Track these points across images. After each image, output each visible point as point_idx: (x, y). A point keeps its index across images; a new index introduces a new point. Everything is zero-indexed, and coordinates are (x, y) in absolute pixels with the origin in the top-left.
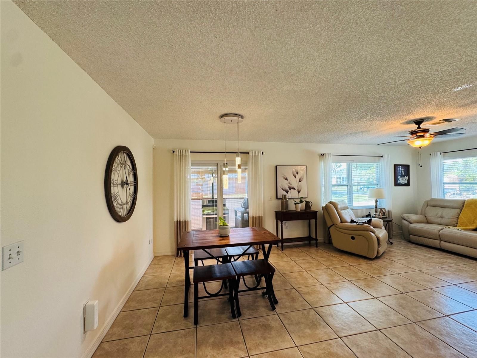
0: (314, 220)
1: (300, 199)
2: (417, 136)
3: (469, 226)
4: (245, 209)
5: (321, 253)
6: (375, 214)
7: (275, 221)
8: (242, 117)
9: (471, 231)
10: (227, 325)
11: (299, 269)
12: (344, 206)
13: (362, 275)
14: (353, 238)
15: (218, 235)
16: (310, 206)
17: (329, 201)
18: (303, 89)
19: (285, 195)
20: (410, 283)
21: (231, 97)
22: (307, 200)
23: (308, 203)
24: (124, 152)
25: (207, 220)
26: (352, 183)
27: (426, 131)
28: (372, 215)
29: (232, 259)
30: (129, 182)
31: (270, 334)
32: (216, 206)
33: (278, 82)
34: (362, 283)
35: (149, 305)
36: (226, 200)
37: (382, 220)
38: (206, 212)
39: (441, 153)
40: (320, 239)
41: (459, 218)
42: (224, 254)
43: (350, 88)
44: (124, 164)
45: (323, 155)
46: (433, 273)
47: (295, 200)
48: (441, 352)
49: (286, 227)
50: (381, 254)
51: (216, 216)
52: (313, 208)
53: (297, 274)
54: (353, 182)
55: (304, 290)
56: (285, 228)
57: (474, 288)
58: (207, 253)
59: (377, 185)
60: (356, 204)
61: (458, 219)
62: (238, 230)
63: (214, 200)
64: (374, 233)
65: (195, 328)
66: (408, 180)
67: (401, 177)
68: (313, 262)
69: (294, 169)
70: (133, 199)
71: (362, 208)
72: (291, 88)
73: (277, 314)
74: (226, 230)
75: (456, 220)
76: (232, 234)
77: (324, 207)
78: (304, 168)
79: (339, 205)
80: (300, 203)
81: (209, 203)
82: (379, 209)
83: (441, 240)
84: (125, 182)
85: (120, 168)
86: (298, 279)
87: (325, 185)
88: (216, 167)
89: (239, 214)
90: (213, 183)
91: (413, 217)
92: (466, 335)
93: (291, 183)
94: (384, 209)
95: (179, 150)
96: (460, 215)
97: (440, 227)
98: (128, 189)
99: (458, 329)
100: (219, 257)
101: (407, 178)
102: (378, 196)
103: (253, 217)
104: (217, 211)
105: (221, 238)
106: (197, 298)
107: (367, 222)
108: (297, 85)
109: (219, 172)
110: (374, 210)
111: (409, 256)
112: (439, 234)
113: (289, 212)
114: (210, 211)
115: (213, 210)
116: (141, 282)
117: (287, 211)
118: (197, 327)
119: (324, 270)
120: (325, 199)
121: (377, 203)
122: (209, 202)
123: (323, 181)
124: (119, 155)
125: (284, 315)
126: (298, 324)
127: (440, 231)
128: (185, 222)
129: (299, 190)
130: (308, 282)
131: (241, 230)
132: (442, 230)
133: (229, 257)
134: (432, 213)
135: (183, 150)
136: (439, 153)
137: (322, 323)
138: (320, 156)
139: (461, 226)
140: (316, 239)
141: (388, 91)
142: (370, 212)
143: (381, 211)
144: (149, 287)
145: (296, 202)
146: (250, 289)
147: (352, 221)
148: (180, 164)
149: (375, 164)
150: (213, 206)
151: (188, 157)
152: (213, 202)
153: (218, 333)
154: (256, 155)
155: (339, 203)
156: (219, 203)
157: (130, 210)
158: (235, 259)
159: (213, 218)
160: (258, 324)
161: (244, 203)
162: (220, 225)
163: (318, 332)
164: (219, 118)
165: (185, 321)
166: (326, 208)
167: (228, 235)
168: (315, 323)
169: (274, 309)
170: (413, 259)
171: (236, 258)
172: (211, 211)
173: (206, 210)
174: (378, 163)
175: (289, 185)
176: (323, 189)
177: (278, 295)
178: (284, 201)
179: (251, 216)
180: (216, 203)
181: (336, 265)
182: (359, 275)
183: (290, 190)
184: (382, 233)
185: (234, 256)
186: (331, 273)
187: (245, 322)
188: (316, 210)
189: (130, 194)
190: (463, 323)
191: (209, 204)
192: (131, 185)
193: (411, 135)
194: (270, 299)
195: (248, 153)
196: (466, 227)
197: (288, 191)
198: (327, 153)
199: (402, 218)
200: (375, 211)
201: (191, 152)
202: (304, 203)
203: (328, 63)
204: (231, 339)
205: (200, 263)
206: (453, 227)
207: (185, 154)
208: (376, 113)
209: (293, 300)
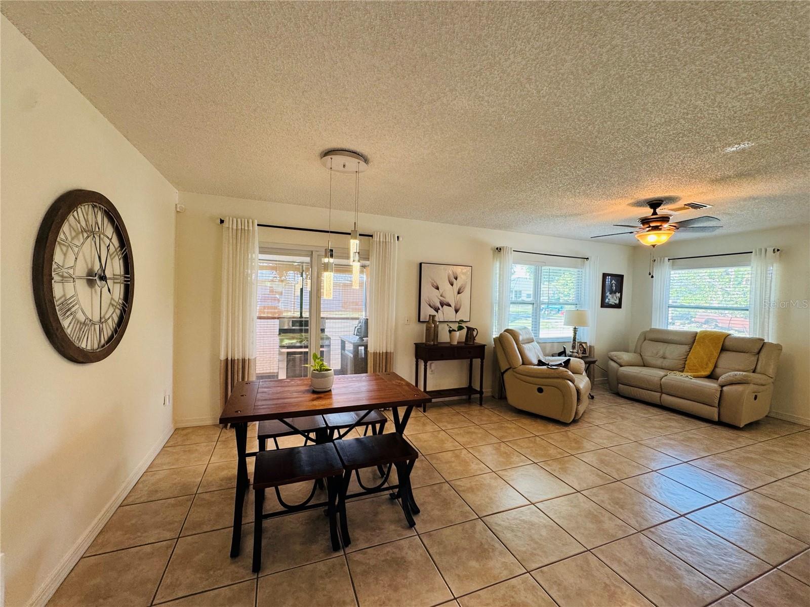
0: (479, 360)
1: (459, 324)
2: (650, 227)
3: (701, 372)
4: (360, 338)
5: (488, 415)
6: (571, 350)
7: (414, 360)
8: (366, 160)
9: (702, 379)
10: (321, 567)
11: (454, 446)
12: (528, 336)
13: (555, 451)
14: (540, 390)
15: (308, 388)
16: (475, 336)
17: (505, 329)
18: (491, 110)
19: (434, 316)
20: (626, 462)
21: (347, 109)
22: (470, 325)
23: (470, 330)
24: (95, 206)
25: (289, 358)
26: (540, 301)
27: (665, 219)
28: (568, 352)
29: (336, 435)
30: (108, 274)
31: (406, 578)
32: (306, 331)
33: (446, 87)
34: (556, 466)
35: (153, 535)
36: (326, 321)
37: (582, 361)
38: (286, 342)
39: (669, 259)
40: (487, 391)
41: (688, 358)
42: (319, 425)
43: (573, 121)
44: (93, 232)
45: (499, 250)
46: (655, 444)
47: (451, 325)
48: (684, 582)
49: (432, 371)
50: (580, 415)
51: (307, 350)
52: (479, 340)
53: (450, 454)
54: (541, 298)
55: (464, 484)
56: (431, 373)
57: (711, 467)
58: (285, 426)
59: (577, 304)
60: (544, 334)
61: (686, 360)
62: (350, 379)
63: (302, 321)
64: (573, 381)
65: (255, 579)
66: (620, 299)
67: (610, 294)
68: (476, 431)
69: (450, 270)
70: (121, 314)
71: (552, 342)
72: (468, 105)
73: (418, 535)
74: (326, 378)
75: (683, 362)
76: (337, 386)
77: (497, 337)
78: (468, 269)
79: (521, 335)
80: (458, 330)
81: (293, 326)
82: (578, 342)
83: (662, 393)
84: (96, 274)
85: (82, 240)
86: (453, 464)
87: (499, 301)
88: (308, 259)
89: (349, 347)
90: (302, 290)
91: (625, 357)
92: (713, 546)
93: (444, 295)
94: (586, 343)
95: (235, 220)
96: (690, 354)
97: (661, 373)
98: (105, 290)
99: (701, 537)
100: (309, 431)
101: (618, 295)
102: (578, 321)
103: (375, 354)
104: (307, 341)
105: (315, 396)
106: (260, 516)
107: (563, 364)
108: (480, 99)
109: (315, 269)
110: (571, 345)
111: (619, 418)
112: (661, 384)
113: (439, 345)
114: (294, 341)
115: (300, 338)
116: (140, 486)
117: (436, 343)
118: (258, 578)
119: (495, 445)
120: (498, 325)
121: (576, 333)
122: (294, 323)
123: (497, 294)
124: (79, 210)
125: (430, 535)
126: (455, 551)
127: (662, 378)
128: (244, 361)
129: (458, 308)
130: (470, 468)
131: (354, 379)
132: (666, 377)
133: (328, 431)
134: (651, 351)
135: (243, 220)
136: (667, 259)
137: (497, 545)
138: (494, 251)
139: (689, 371)
140: (481, 392)
141: (632, 137)
142: (565, 348)
143: (581, 346)
144: (159, 495)
145: (451, 329)
146: (369, 491)
147: (540, 363)
148: (235, 246)
149: (576, 270)
150: (301, 331)
151: (254, 234)
152: (301, 325)
153: (303, 586)
154: (386, 242)
155: (521, 332)
156: (313, 327)
157: (112, 336)
158: (341, 434)
159: (301, 353)
160: (383, 558)
161: (358, 327)
162: (314, 370)
163: (491, 564)
164: (319, 158)
165: (233, 567)
166: (500, 340)
167: (329, 389)
168: (486, 547)
169: (412, 524)
170: (625, 422)
171: (342, 431)
172: (297, 342)
173: (287, 339)
174: (580, 270)
175: (441, 298)
176: (496, 308)
177: (419, 495)
178: (431, 325)
179: (373, 352)
180: (308, 326)
181: (513, 437)
182: (550, 452)
183: (442, 306)
184: (583, 382)
185: (338, 428)
186: (507, 451)
187: (358, 557)
188: (484, 343)
189: (113, 302)
190: (706, 527)
191: (294, 328)
192: (115, 281)
193: (642, 226)
194: (405, 507)
195: (372, 236)
196: (696, 372)
197: (439, 309)
198: (506, 247)
199: (609, 358)
200: (573, 346)
201: (258, 225)
202: (465, 331)
203: (550, 56)
204: (331, 597)
205: (270, 445)
206: (680, 373)
207: (246, 228)
208: (598, 180)
209: (446, 504)
